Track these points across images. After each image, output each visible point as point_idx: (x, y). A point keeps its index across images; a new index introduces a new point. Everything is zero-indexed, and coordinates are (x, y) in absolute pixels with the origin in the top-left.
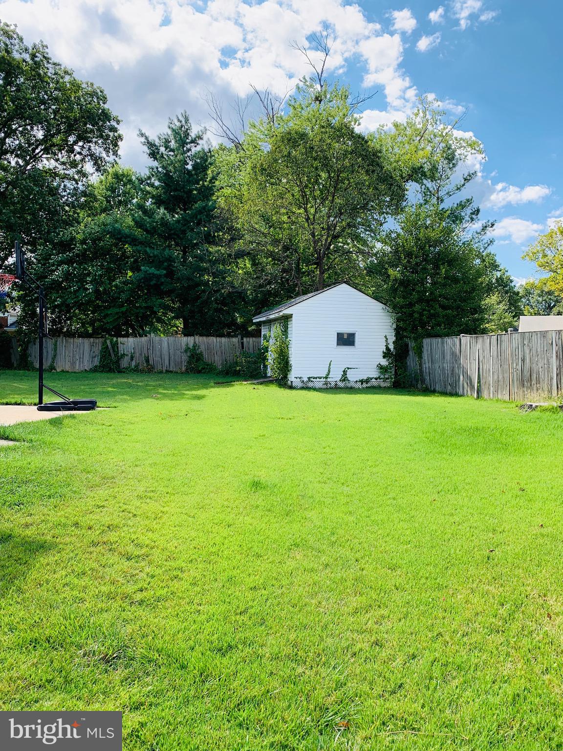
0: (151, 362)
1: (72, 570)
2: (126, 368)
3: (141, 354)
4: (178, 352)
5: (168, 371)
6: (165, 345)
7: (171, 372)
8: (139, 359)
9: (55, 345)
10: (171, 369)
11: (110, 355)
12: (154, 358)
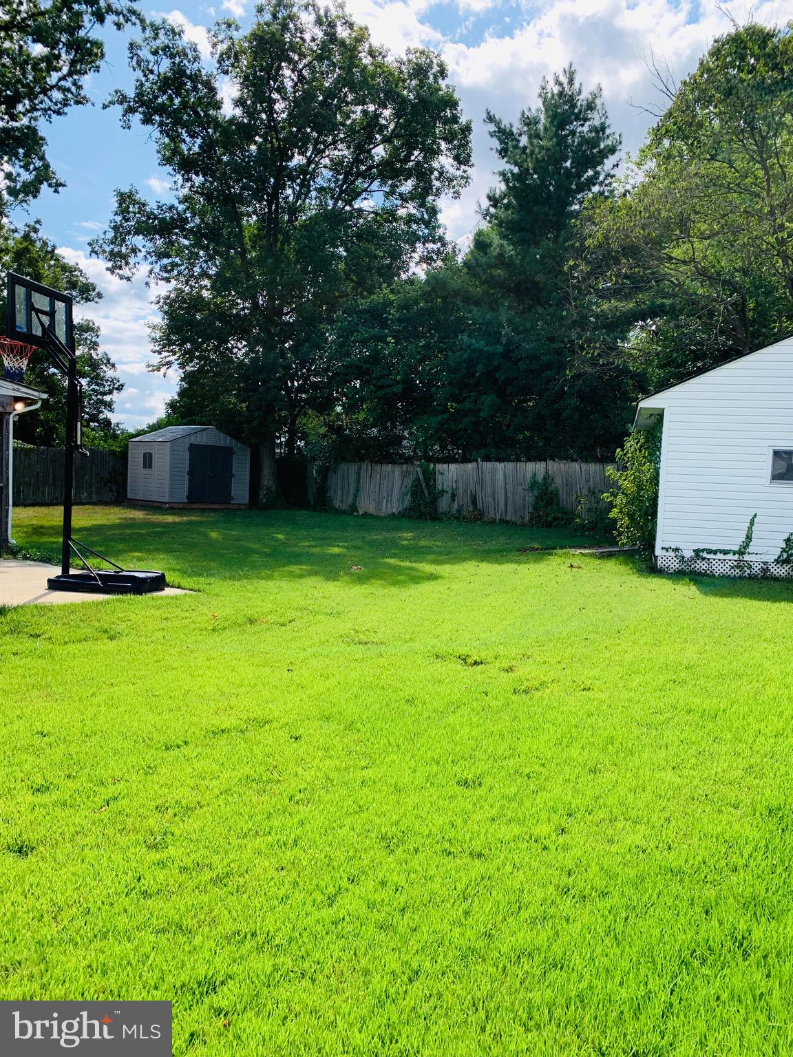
0: (479, 505)
2: (445, 513)
3: (465, 491)
4: (520, 489)
5: (502, 521)
6: (500, 476)
7: (507, 522)
8: (463, 500)
9: (358, 474)
10: (508, 519)
11: (422, 492)
12: (485, 499)
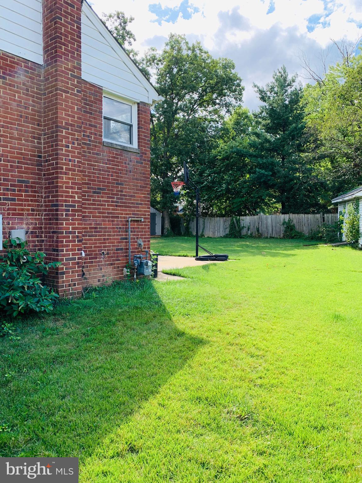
0: (260, 231)
1: (218, 358)
2: (245, 236)
3: (254, 226)
4: (278, 225)
5: (271, 237)
6: (269, 220)
7: (273, 238)
8: (253, 230)
9: (204, 222)
10: (273, 236)
11: (235, 227)
12: (262, 229)
